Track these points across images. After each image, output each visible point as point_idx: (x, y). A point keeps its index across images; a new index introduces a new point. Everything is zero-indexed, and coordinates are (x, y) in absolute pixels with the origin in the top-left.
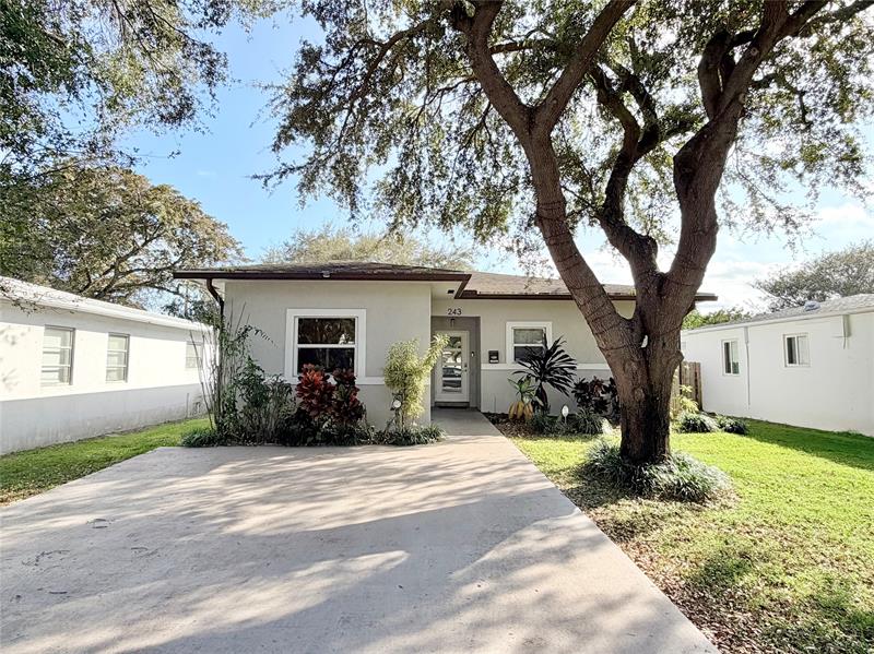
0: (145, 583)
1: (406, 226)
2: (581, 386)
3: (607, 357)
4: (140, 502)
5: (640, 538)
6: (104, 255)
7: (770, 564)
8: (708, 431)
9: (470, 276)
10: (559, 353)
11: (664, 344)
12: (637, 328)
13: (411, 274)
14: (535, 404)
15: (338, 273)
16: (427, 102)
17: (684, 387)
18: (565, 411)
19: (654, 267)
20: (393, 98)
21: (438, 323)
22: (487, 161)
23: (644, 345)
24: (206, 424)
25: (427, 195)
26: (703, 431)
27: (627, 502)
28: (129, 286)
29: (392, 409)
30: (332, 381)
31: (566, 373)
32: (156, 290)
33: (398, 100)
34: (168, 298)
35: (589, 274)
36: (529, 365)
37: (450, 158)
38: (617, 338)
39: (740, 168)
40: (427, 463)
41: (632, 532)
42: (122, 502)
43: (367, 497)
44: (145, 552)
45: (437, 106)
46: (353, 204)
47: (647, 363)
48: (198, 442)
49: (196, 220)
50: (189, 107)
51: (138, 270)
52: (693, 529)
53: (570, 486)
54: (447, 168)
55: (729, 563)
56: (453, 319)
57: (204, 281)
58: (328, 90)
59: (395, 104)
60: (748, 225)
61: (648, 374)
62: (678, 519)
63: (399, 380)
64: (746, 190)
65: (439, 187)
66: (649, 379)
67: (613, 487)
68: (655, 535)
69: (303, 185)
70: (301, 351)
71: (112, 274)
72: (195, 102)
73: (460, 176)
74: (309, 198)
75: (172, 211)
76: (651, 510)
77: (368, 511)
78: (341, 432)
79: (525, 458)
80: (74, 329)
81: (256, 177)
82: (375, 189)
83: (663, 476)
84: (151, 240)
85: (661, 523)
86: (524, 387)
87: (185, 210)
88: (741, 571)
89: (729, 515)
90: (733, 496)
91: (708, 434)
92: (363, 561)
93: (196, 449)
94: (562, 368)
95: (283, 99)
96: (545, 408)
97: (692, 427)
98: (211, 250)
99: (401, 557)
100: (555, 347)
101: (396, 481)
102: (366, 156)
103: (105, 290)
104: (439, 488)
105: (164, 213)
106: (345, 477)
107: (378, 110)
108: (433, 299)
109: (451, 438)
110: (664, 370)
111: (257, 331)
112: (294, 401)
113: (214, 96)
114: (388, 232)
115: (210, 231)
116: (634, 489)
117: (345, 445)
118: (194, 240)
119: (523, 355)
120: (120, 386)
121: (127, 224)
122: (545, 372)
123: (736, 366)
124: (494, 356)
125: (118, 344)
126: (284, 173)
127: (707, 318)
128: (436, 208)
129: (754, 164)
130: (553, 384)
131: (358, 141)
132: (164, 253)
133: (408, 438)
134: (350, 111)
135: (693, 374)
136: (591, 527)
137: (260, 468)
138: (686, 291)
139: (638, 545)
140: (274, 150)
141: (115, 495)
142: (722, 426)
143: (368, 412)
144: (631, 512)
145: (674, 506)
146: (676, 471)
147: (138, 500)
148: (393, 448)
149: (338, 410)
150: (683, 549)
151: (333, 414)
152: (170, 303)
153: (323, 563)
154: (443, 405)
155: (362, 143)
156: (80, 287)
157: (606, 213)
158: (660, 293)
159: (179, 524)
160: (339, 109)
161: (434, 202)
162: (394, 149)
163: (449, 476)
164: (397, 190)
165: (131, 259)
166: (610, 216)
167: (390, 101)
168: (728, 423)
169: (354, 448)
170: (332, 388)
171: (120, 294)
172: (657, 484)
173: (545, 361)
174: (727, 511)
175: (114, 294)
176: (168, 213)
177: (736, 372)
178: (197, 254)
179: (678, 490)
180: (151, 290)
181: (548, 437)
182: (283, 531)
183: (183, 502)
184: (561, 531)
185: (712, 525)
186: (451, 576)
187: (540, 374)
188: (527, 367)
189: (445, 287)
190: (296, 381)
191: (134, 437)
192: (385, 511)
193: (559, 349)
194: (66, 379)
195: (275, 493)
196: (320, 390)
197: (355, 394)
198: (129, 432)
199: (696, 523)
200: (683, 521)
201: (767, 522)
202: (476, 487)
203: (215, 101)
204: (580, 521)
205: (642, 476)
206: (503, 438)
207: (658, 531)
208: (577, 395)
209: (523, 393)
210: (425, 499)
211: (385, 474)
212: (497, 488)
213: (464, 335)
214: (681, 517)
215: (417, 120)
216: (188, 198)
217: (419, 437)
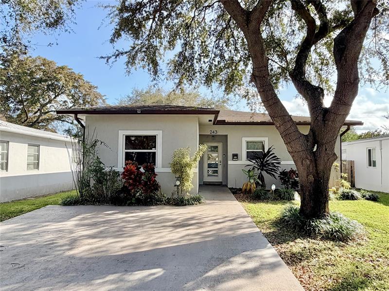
0: (11, 284)
1: (185, 84)
2: (284, 173)
3: (293, 157)
4: (26, 236)
5: (304, 263)
6: (33, 103)
7: (382, 282)
8: (356, 199)
9: (219, 111)
10: (271, 155)
11: (326, 149)
12: (311, 139)
13: (186, 111)
14: (257, 184)
15: (145, 111)
16: (196, 14)
17: (343, 174)
18: (273, 187)
19: (321, 104)
20: (178, 12)
21: (203, 139)
22: (232, 48)
23: (315, 150)
24: (75, 193)
25: (197, 66)
26: (353, 199)
27: (301, 241)
28: (48, 119)
29: (175, 186)
30: (142, 170)
31: (275, 166)
32: (61, 122)
33: (181, 13)
34: (67, 126)
35: (282, 108)
36: (254, 161)
37: (210, 46)
38: (298, 146)
39: (378, 47)
40: (189, 216)
41: (301, 259)
42: (17, 236)
43: (150, 235)
44: (17, 266)
45: (203, 16)
46: (156, 73)
47: (316, 160)
48: (69, 203)
49: (81, 84)
50: (61, 18)
51: (52, 111)
52: (338, 258)
53: (269, 231)
54: (209, 51)
55: (357, 280)
56: (213, 136)
57: (73, 115)
58: (140, 8)
59: (179, 15)
60: (382, 81)
61: (316, 166)
62: (330, 252)
63: (179, 170)
64: (381, 60)
65: (204, 62)
66: (317, 170)
67: (294, 232)
68: (314, 261)
69: (129, 62)
70: (127, 153)
71: (38, 114)
72: (65, 16)
73: (216, 56)
74: (133, 69)
75: (68, 80)
76: (315, 246)
77: (148, 244)
78: (146, 198)
79: (246, 214)
80: (8, 142)
81: (102, 57)
82: (168, 64)
83: (324, 226)
84: (58, 95)
85: (319, 254)
86: (251, 174)
87: (75, 79)
88: (363, 286)
89: (361, 250)
90: (365, 238)
91: (355, 201)
92: (137, 274)
93: (67, 207)
94: (273, 163)
95: (115, 13)
96: (263, 185)
97: (346, 197)
98: (89, 100)
99: (159, 272)
100: (269, 152)
101: (170, 226)
102: (163, 46)
103: (35, 122)
104: (192, 230)
105: (64, 80)
106: (141, 223)
107: (169, 19)
108: (200, 125)
109: (208, 202)
110: (326, 164)
111: (102, 143)
112: (121, 182)
113: (73, 11)
114: (175, 87)
115: (88, 90)
116: (306, 233)
117: (148, 205)
118: (80, 95)
119: (251, 156)
120: (35, 172)
121: (46, 87)
122: (263, 166)
123: (374, 162)
124: (235, 156)
125: (33, 150)
126: (118, 55)
127: (361, 136)
128: (203, 74)
129: (386, 45)
130: (267, 172)
131: (159, 36)
132: (65, 102)
133: (182, 202)
134: (154, 20)
135: (350, 167)
136: (274, 256)
137: (98, 218)
138: (340, 118)
139: (303, 267)
140: (111, 42)
141: (15, 232)
142: (364, 196)
143: (161, 187)
144: (302, 247)
145: (329, 244)
146: (332, 223)
147: (26, 235)
148: (174, 207)
149: (144, 186)
150: (330, 270)
151: (142, 188)
152: (67, 129)
153: (114, 275)
154: (208, 183)
155: (161, 38)
156: (23, 120)
157: (295, 74)
158: (324, 119)
159: (43, 249)
160: (148, 18)
161: (202, 70)
162: (179, 41)
163: (200, 224)
164: (181, 64)
165: (48, 106)
166: (298, 76)
167: (176, 14)
168: (368, 195)
169: (152, 207)
170: (142, 174)
171: (44, 124)
172: (319, 230)
173: (264, 160)
174: (360, 247)
175: (40, 124)
176: (66, 80)
177: (374, 165)
178: (82, 102)
179: (332, 234)
180: (59, 121)
181: (263, 202)
182: (97, 255)
183: (49, 237)
184: (256, 259)
185: (350, 256)
186: (186, 285)
187: (260, 166)
188: (253, 163)
189: (207, 118)
190: (122, 170)
191: (42, 199)
192: (158, 244)
193: (271, 153)
194: (4, 168)
195: (101, 232)
196: (134, 175)
197: (155, 177)
198: (39, 197)
199: (340, 255)
200: (332, 253)
201: (383, 255)
202: (214, 230)
203: (73, 14)
204: (269, 252)
205: (310, 225)
206: (237, 202)
207: (317, 259)
208: (281, 179)
209: (250, 177)
210: (181, 238)
211: (165, 222)
212: (225, 231)
213: (220, 145)
214: (332, 251)
215: (191, 24)
216: (77, 73)
217: (188, 201)
